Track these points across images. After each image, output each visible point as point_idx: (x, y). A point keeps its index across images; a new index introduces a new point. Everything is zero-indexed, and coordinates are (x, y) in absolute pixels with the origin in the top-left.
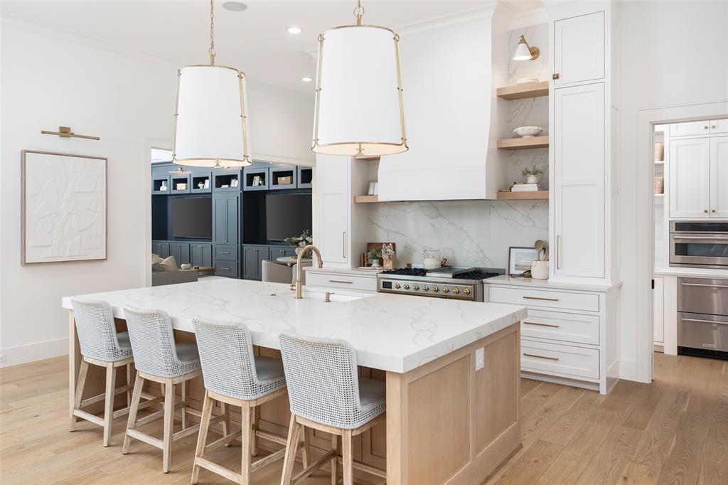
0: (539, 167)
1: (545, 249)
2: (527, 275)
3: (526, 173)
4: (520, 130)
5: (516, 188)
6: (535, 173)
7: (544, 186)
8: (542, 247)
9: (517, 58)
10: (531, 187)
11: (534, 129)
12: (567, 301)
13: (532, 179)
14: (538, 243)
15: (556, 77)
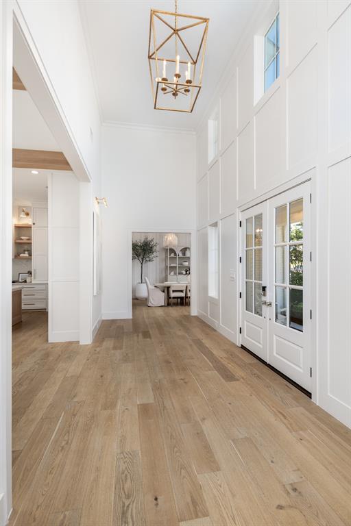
0: (29, 249)
1: (31, 274)
2: (25, 282)
3: (25, 251)
4: (22, 238)
5: (21, 255)
6: (28, 251)
7: (30, 255)
8: (30, 273)
9: (22, 216)
10: (26, 255)
11: (27, 238)
12: (37, 287)
13: (26, 252)
14: (29, 272)
15: (34, 224)
